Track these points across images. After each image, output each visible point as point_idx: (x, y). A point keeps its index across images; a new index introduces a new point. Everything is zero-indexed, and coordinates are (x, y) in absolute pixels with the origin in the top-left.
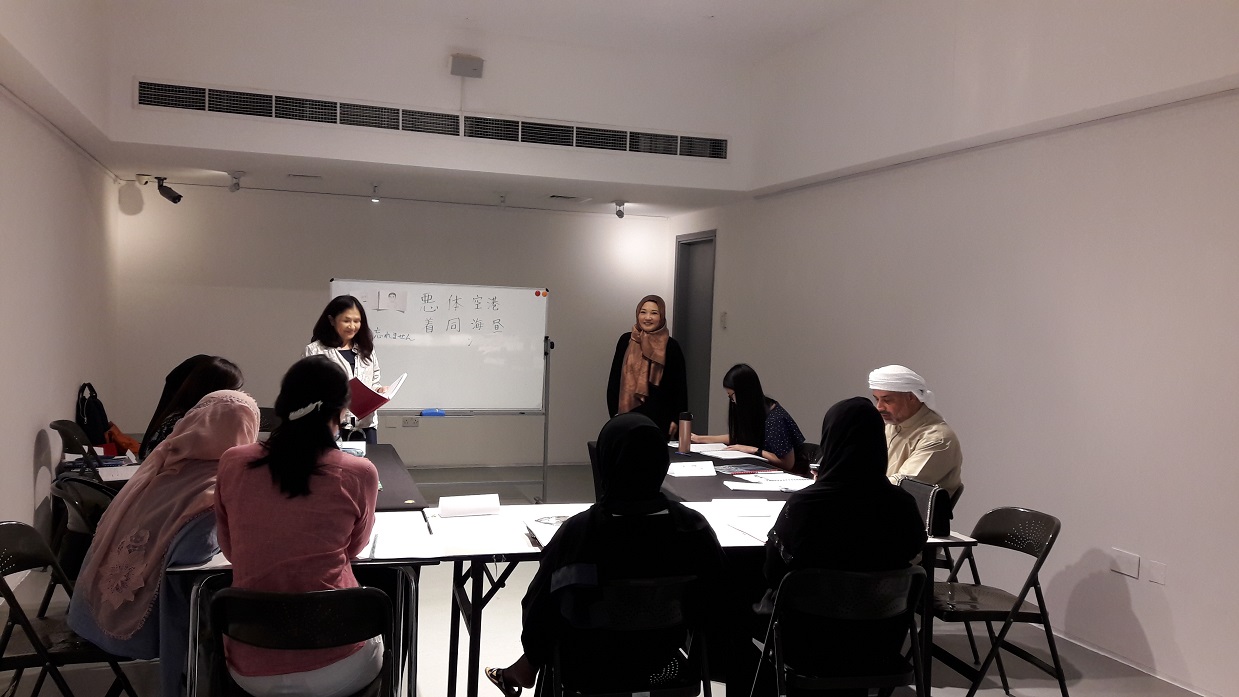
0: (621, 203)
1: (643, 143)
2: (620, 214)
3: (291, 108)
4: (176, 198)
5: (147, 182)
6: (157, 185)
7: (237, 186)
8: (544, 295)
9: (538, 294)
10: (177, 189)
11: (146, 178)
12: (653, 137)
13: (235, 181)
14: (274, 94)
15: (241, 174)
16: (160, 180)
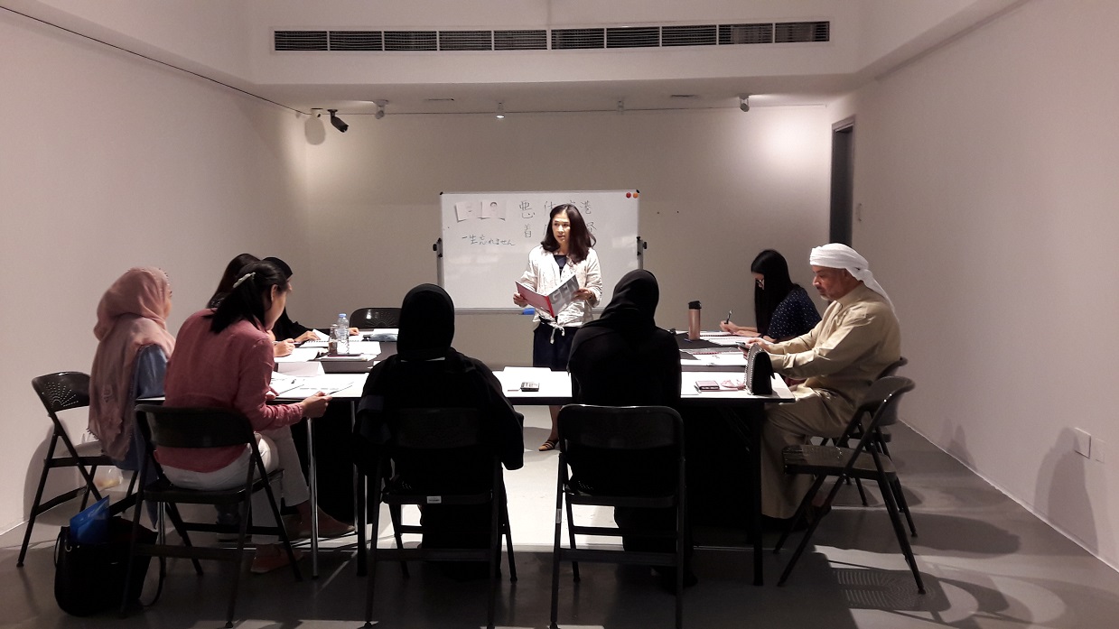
0: (745, 96)
1: (735, 34)
2: (745, 108)
3: (399, 41)
4: (343, 128)
5: (319, 116)
6: (329, 116)
7: (381, 114)
8: (635, 197)
9: (628, 196)
10: (344, 119)
11: (318, 112)
12: (748, 27)
13: (380, 109)
14: (383, 30)
15: (384, 103)
16: (332, 112)
